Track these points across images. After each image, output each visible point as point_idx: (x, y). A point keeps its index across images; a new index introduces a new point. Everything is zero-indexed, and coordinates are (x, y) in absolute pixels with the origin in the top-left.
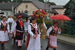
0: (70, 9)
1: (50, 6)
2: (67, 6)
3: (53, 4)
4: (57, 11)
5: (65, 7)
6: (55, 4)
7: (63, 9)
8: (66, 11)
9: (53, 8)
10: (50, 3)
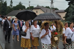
0: (69, 12)
1: (54, 10)
2: (67, 11)
3: (56, 9)
4: (60, 14)
5: (65, 11)
6: (58, 9)
8: (66, 14)
9: (57, 12)
10: (54, 8)
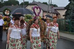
0: (70, 10)
1: (52, 7)
2: (67, 8)
3: (55, 6)
4: (59, 12)
5: (65, 8)
6: (57, 6)
7: (64, 10)
8: (66, 12)
9: (55, 10)
10: (52, 5)
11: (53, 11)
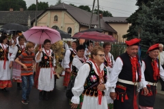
0: (138, 24)
1: (100, 17)
2: (133, 19)
3: (106, 14)
4: (115, 27)
5: (129, 20)
6: (111, 15)
7: (126, 23)
8: (130, 28)
9: (107, 23)
10: (101, 12)
11: (102, 26)
